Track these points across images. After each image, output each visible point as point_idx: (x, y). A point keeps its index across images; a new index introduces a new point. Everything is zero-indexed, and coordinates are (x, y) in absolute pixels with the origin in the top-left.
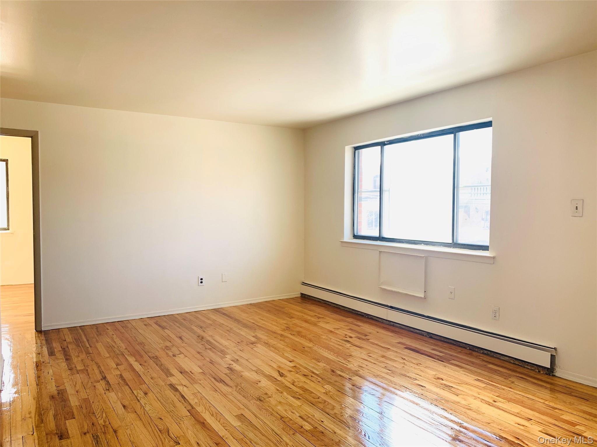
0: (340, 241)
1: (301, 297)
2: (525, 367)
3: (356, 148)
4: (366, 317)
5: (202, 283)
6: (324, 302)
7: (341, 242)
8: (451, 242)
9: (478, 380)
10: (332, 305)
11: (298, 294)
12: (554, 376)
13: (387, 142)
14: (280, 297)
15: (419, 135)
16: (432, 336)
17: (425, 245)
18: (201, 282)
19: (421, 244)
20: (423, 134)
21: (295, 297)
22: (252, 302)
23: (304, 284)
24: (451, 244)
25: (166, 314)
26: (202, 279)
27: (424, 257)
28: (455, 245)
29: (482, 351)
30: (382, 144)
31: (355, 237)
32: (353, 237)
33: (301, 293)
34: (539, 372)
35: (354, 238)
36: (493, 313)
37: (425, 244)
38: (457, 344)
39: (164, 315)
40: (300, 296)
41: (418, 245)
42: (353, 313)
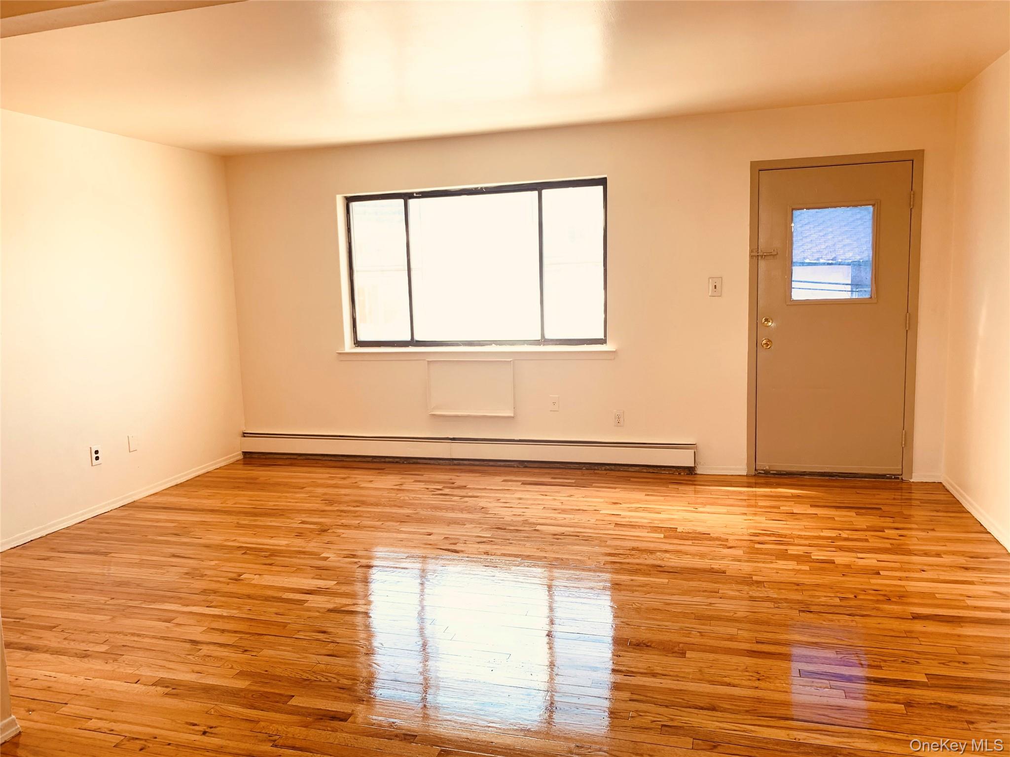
0: (337, 353)
1: (244, 458)
2: (661, 473)
3: (349, 200)
4: (405, 462)
5: (96, 460)
6: (304, 458)
7: (340, 354)
8: (539, 338)
9: (648, 495)
10: (324, 459)
11: (238, 455)
12: (696, 474)
13: (417, 193)
14: (215, 464)
15: (478, 188)
16: (527, 465)
17: (498, 346)
18: (97, 458)
19: (491, 345)
20: (486, 188)
21: (235, 460)
22: (179, 481)
23: (244, 435)
24: (539, 340)
25: (44, 533)
26: (97, 452)
27: (511, 361)
28: (544, 341)
29: (603, 468)
30: (407, 197)
31: (358, 343)
32: (354, 344)
33: (243, 452)
34: (679, 474)
35: (358, 346)
36: (615, 418)
37: (496, 344)
38: (567, 467)
39: (39, 536)
40: (242, 458)
41: (486, 346)
42: (375, 462)
